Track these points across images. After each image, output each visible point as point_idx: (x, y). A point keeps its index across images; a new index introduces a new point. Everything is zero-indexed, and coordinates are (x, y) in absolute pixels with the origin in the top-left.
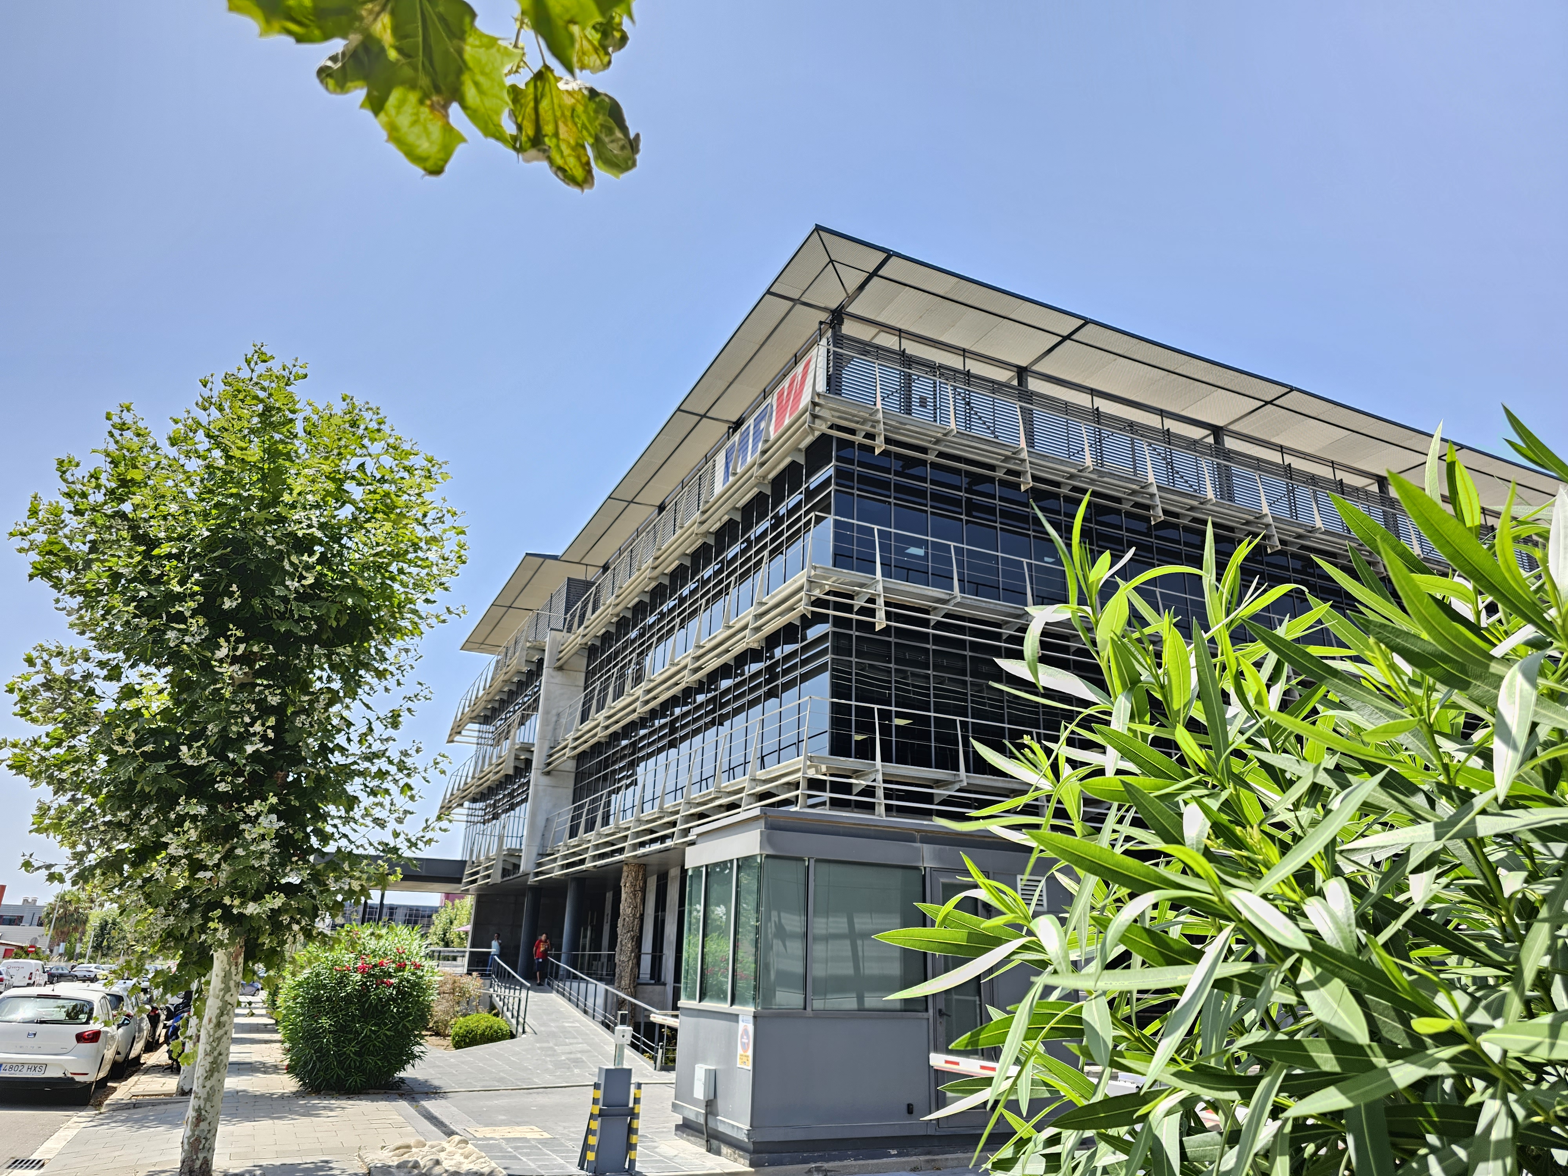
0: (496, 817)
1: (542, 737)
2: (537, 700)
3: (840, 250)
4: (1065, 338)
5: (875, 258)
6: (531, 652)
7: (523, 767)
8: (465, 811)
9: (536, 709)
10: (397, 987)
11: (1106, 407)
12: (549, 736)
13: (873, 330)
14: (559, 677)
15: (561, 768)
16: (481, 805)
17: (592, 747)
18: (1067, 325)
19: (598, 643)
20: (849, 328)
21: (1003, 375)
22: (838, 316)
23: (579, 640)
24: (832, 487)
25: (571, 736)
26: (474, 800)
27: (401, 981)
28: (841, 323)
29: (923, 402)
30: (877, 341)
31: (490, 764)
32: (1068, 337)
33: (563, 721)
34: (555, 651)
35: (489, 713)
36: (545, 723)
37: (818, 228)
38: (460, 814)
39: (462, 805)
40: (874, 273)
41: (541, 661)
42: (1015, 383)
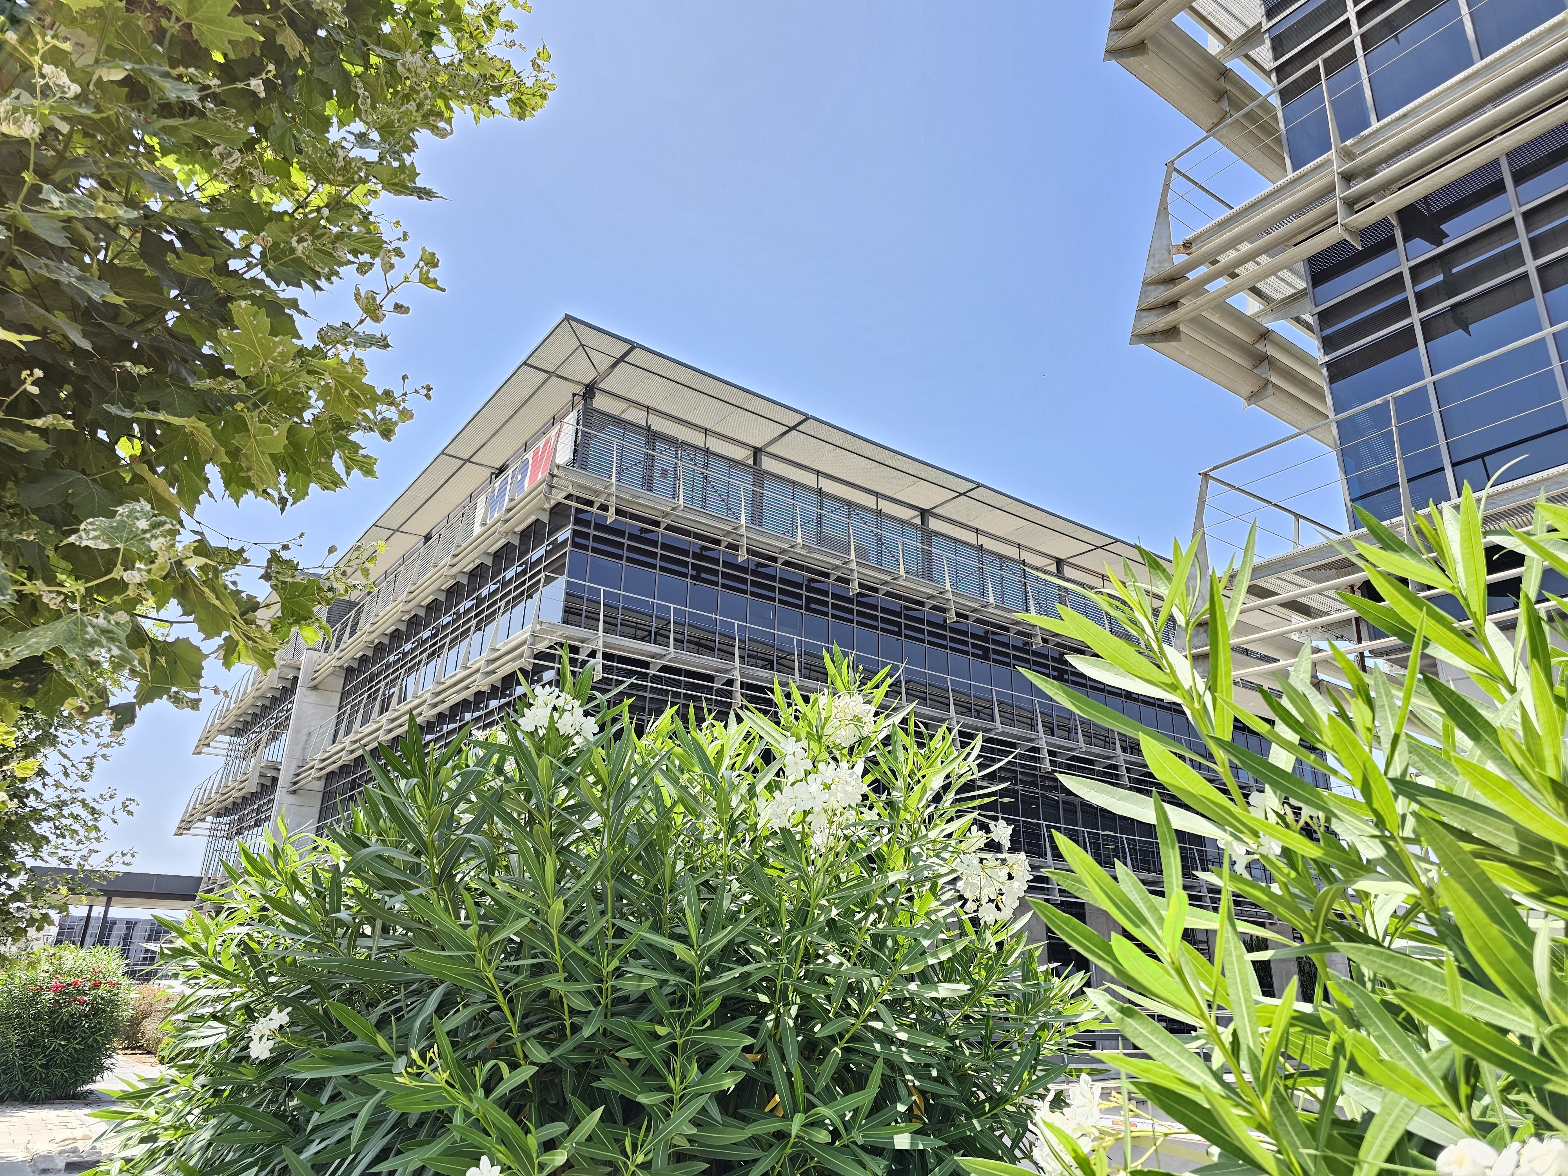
0: (239, 833)
1: (291, 757)
2: (288, 718)
3: (590, 338)
4: (791, 429)
5: (620, 349)
6: (285, 670)
7: (268, 785)
8: (209, 826)
9: (286, 727)
10: (90, 1004)
11: (828, 486)
12: (298, 755)
13: (624, 405)
14: (313, 696)
15: (307, 787)
16: (225, 819)
17: (341, 767)
18: (792, 419)
19: (355, 665)
20: (600, 402)
21: (741, 454)
22: (590, 391)
23: (334, 663)
24: (568, 548)
25: (319, 756)
26: (218, 815)
27: (95, 999)
28: (593, 396)
29: (664, 473)
30: (625, 416)
31: (235, 781)
32: (794, 428)
33: (314, 739)
34: (310, 671)
35: (240, 726)
36: (294, 742)
37: (568, 318)
38: (203, 828)
39: (203, 820)
40: (622, 359)
41: (296, 679)
42: (751, 462)
